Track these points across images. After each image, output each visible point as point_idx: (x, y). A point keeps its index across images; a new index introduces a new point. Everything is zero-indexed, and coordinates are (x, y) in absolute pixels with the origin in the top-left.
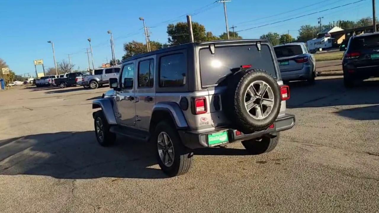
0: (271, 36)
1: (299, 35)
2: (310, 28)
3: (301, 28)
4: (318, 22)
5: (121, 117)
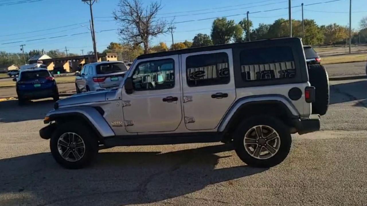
5: (132, 125)
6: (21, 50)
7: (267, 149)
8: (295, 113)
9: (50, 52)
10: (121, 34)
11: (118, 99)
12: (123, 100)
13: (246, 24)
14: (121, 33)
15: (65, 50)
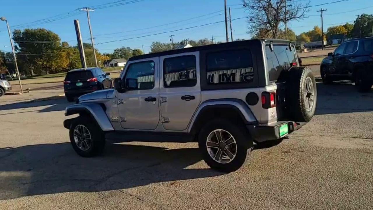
0: (124, 50)
1: (151, 51)
2: (160, 44)
3: (152, 44)
4: (170, 40)
5: (125, 121)
6: (171, 40)
7: (227, 155)
8: (249, 119)
9: (200, 41)
10: (250, 22)
11: (115, 97)
12: (118, 98)
14: (250, 20)
15: (212, 39)
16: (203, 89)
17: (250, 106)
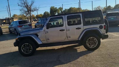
5: (49, 40)
7: (93, 45)
8: (101, 33)
10: (21, 11)
13: (61, 9)
16: (84, 25)
17: (100, 29)
